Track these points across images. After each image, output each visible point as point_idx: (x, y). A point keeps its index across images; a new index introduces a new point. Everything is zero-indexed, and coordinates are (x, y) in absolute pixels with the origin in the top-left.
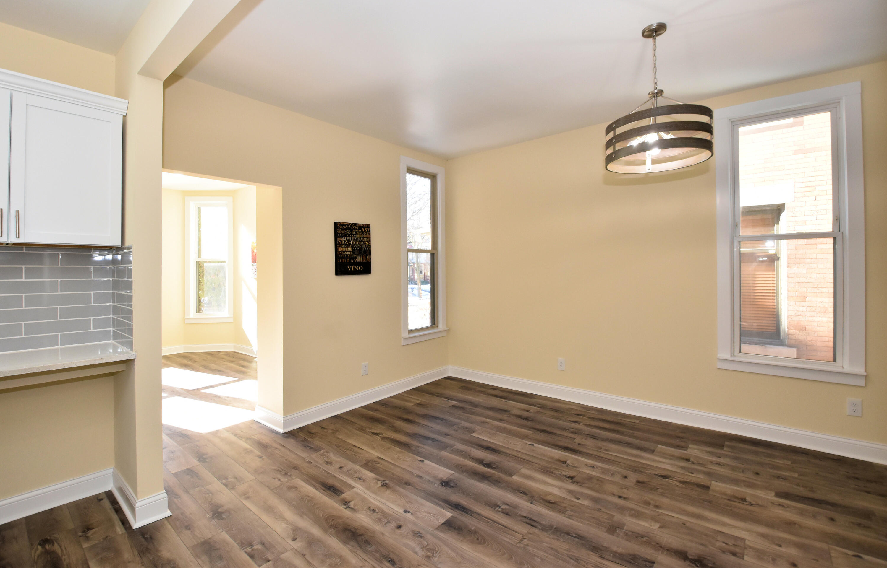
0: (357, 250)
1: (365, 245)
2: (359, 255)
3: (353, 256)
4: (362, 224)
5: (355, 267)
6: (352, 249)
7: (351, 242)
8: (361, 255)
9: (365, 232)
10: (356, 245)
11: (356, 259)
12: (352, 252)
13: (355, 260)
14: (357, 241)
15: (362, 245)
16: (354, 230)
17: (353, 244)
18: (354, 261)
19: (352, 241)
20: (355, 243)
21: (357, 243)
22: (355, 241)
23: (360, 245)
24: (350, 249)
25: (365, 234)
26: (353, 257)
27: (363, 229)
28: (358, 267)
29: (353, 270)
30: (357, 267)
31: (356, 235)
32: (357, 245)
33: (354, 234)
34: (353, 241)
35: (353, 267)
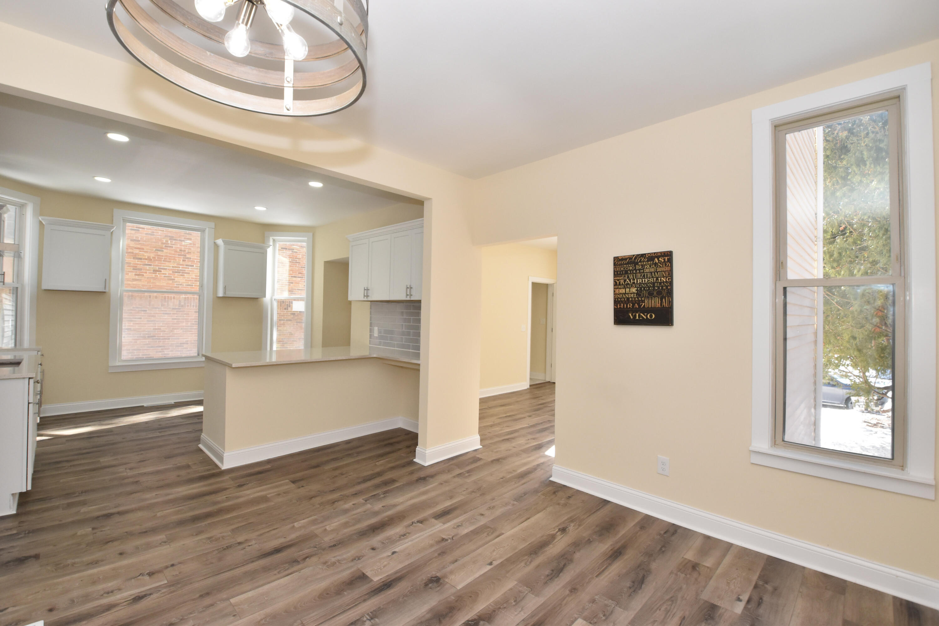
0: (646, 290)
1: (660, 283)
2: (648, 297)
3: (638, 299)
4: (655, 253)
5: (641, 314)
6: (637, 290)
7: (636, 281)
8: (651, 298)
9: (660, 263)
10: (643, 284)
11: (644, 304)
12: (637, 294)
13: (642, 304)
14: (645, 278)
15: (654, 283)
16: (640, 264)
17: (638, 282)
18: (640, 306)
19: (637, 279)
20: (642, 281)
21: (645, 280)
22: (642, 279)
23: (651, 283)
24: (634, 290)
25: (660, 267)
26: (639, 301)
27: (656, 259)
28: (646, 314)
29: (637, 318)
30: (644, 315)
31: (643, 269)
32: (645, 283)
33: (640, 270)
34: (639, 279)
35: (637, 314)
